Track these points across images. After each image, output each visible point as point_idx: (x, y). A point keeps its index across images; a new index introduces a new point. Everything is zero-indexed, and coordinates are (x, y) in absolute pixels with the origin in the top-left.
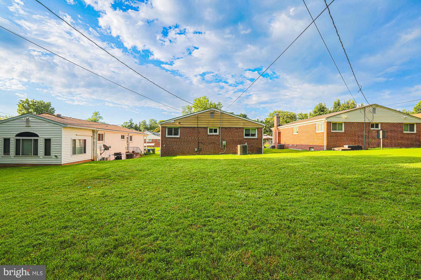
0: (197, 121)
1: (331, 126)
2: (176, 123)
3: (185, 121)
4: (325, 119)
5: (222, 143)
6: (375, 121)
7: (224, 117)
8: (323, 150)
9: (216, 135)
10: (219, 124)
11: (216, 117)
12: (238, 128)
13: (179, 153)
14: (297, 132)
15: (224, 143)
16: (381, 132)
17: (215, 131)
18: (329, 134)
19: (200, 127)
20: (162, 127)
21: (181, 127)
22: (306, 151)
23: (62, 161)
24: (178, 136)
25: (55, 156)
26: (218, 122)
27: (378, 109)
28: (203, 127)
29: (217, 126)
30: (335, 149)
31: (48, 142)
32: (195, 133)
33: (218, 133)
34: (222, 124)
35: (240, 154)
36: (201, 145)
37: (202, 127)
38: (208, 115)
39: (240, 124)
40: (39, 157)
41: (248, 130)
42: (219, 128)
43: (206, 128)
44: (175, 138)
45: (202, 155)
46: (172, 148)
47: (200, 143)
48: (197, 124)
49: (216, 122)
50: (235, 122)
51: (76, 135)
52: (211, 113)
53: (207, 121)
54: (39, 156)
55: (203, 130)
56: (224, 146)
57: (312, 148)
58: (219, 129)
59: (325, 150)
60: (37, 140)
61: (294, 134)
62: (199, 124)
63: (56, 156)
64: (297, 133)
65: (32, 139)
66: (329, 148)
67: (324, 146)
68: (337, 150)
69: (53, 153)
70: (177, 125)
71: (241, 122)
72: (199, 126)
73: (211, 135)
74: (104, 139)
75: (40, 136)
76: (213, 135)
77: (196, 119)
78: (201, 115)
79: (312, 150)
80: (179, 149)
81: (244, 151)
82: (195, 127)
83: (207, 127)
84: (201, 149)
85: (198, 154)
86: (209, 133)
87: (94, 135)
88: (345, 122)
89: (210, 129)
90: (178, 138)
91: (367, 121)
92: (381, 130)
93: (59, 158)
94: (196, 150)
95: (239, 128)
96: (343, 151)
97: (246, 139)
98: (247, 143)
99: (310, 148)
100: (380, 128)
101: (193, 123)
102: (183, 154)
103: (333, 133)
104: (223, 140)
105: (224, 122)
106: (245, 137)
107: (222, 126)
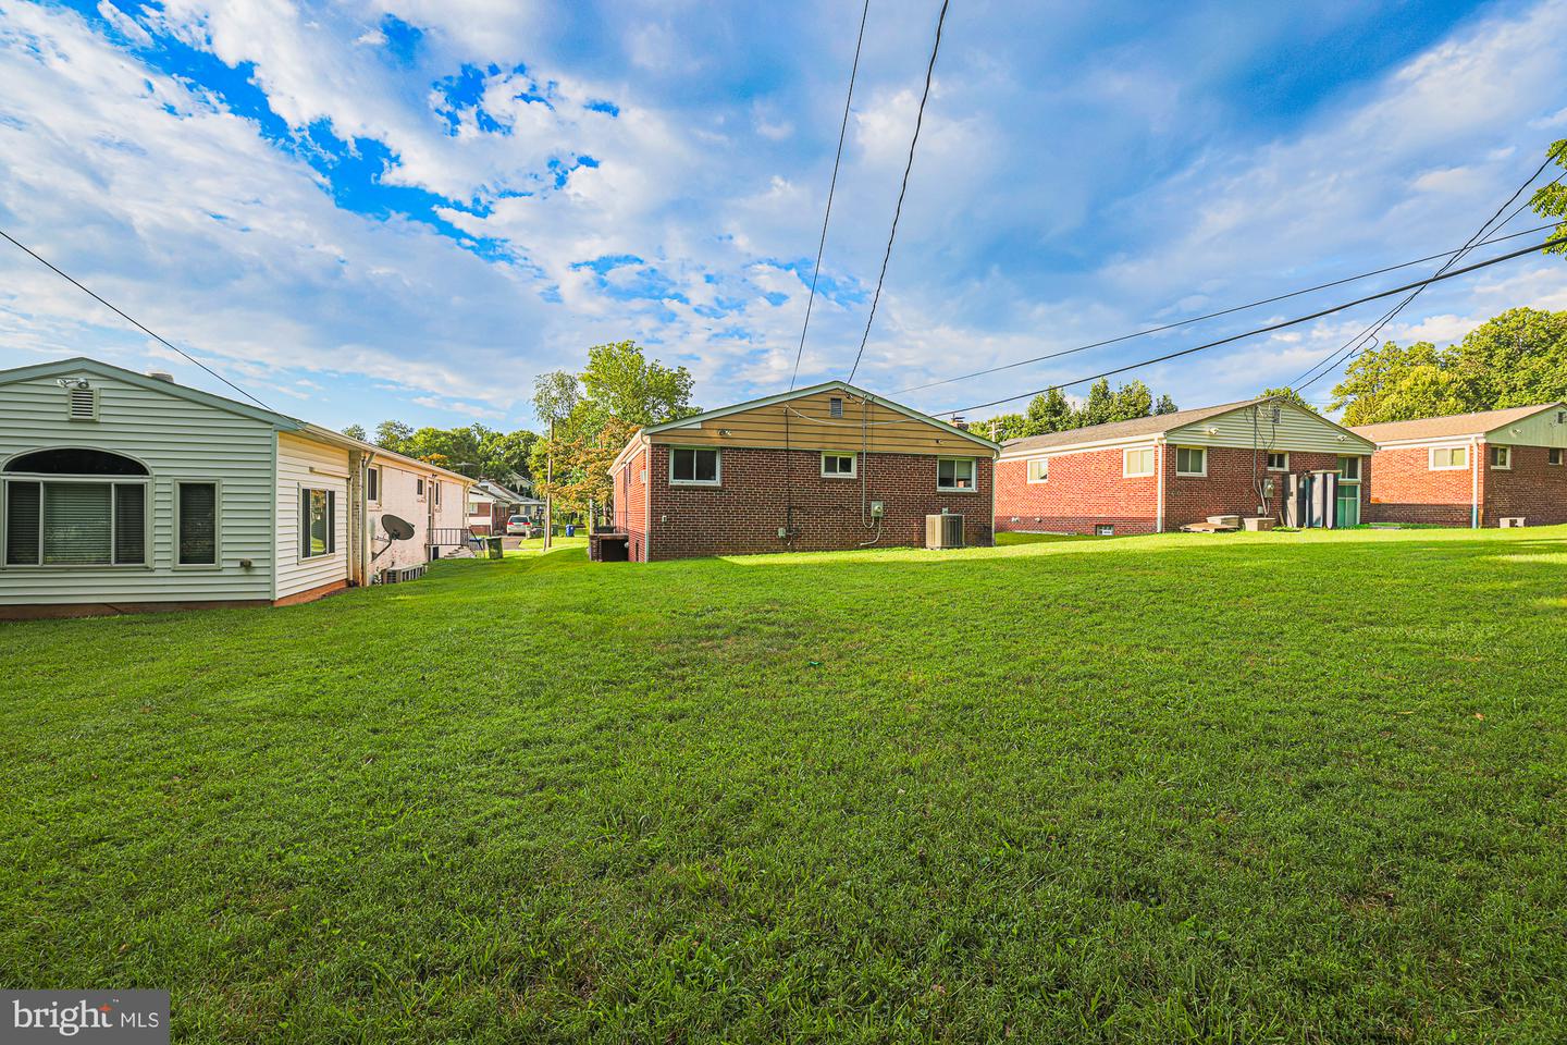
0: (785, 426)
1: (1177, 456)
2: (709, 433)
3: (744, 426)
4: (1161, 435)
5: (869, 508)
6: (1278, 447)
7: (877, 417)
8: (1153, 531)
9: (848, 481)
10: (859, 440)
11: (847, 415)
12: (918, 456)
13: (719, 548)
14: (1045, 477)
15: (876, 507)
16: (1293, 478)
17: (846, 465)
18: (1172, 484)
19: (794, 451)
20: (653, 446)
21: (727, 448)
22: (1083, 536)
23: (278, 587)
24: (717, 482)
25: (242, 564)
26: (857, 432)
27: (1285, 411)
28: (806, 451)
29: (849, 447)
30: (1192, 527)
31: (197, 499)
32: (778, 470)
33: (853, 474)
34: (869, 440)
35: (940, 545)
36: (797, 514)
37: (802, 451)
38: (822, 406)
39: (925, 443)
40: (152, 571)
41: (948, 464)
42: (860, 454)
43: (816, 454)
44: (705, 489)
45: (801, 551)
46: (695, 528)
47: (794, 508)
48: (783, 437)
49: (849, 432)
50: (911, 434)
51: (311, 470)
52: (833, 399)
53: (820, 430)
54: (148, 562)
55: (806, 460)
56: (877, 519)
57: (1106, 525)
58: (859, 461)
59: (1159, 530)
60: (140, 488)
61: (1029, 482)
62: (791, 437)
63: (246, 565)
64: (1045, 481)
65: (109, 485)
66: (1172, 525)
67: (1156, 518)
68: (1200, 530)
69: (225, 548)
70: (714, 439)
71: (929, 435)
72: (792, 446)
73: (831, 481)
74: (381, 493)
75: (156, 472)
76: (839, 481)
77: (783, 420)
78: (795, 404)
79: (1105, 532)
80: (721, 530)
81: (954, 538)
82: (778, 450)
83: (819, 452)
84: (797, 530)
85: (786, 550)
86: (825, 475)
87: (353, 471)
88: (1208, 447)
89: (826, 458)
90: (715, 489)
91: (1260, 447)
92: (1292, 473)
93: (258, 572)
94: (781, 532)
95: (922, 455)
96: (1219, 534)
97: (944, 495)
98: (947, 509)
99: (1097, 528)
100: (1287, 469)
101: (772, 436)
102: (734, 549)
103: (1181, 478)
104: (872, 497)
105: (876, 432)
106: (940, 489)
107: (869, 449)
